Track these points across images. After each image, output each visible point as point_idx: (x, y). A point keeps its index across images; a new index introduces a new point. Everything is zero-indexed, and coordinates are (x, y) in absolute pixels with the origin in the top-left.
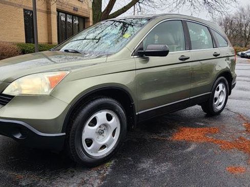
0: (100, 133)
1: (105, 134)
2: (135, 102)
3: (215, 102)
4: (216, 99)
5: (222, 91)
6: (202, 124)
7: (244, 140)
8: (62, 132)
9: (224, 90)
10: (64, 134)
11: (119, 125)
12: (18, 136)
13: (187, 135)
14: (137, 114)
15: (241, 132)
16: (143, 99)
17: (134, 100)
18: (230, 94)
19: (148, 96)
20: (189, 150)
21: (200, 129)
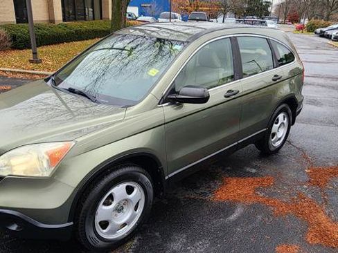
0: (119, 209)
1: (124, 210)
2: (164, 165)
3: (273, 138)
4: (274, 135)
5: (283, 123)
6: (254, 171)
7: (304, 199)
8: (68, 222)
9: (285, 121)
10: (72, 223)
11: (143, 195)
12: (14, 228)
13: (233, 191)
14: (167, 178)
15: (301, 185)
16: (174, 159)
17: (162, 163)
18: (293, 123)
19: (180, 154)
20: (233, 217)
21: (250, 180)
